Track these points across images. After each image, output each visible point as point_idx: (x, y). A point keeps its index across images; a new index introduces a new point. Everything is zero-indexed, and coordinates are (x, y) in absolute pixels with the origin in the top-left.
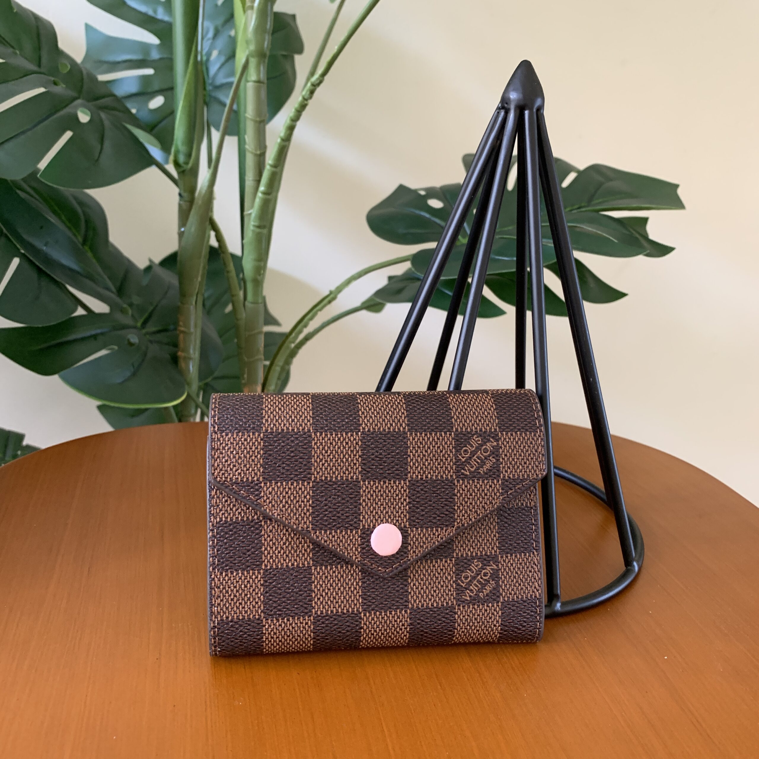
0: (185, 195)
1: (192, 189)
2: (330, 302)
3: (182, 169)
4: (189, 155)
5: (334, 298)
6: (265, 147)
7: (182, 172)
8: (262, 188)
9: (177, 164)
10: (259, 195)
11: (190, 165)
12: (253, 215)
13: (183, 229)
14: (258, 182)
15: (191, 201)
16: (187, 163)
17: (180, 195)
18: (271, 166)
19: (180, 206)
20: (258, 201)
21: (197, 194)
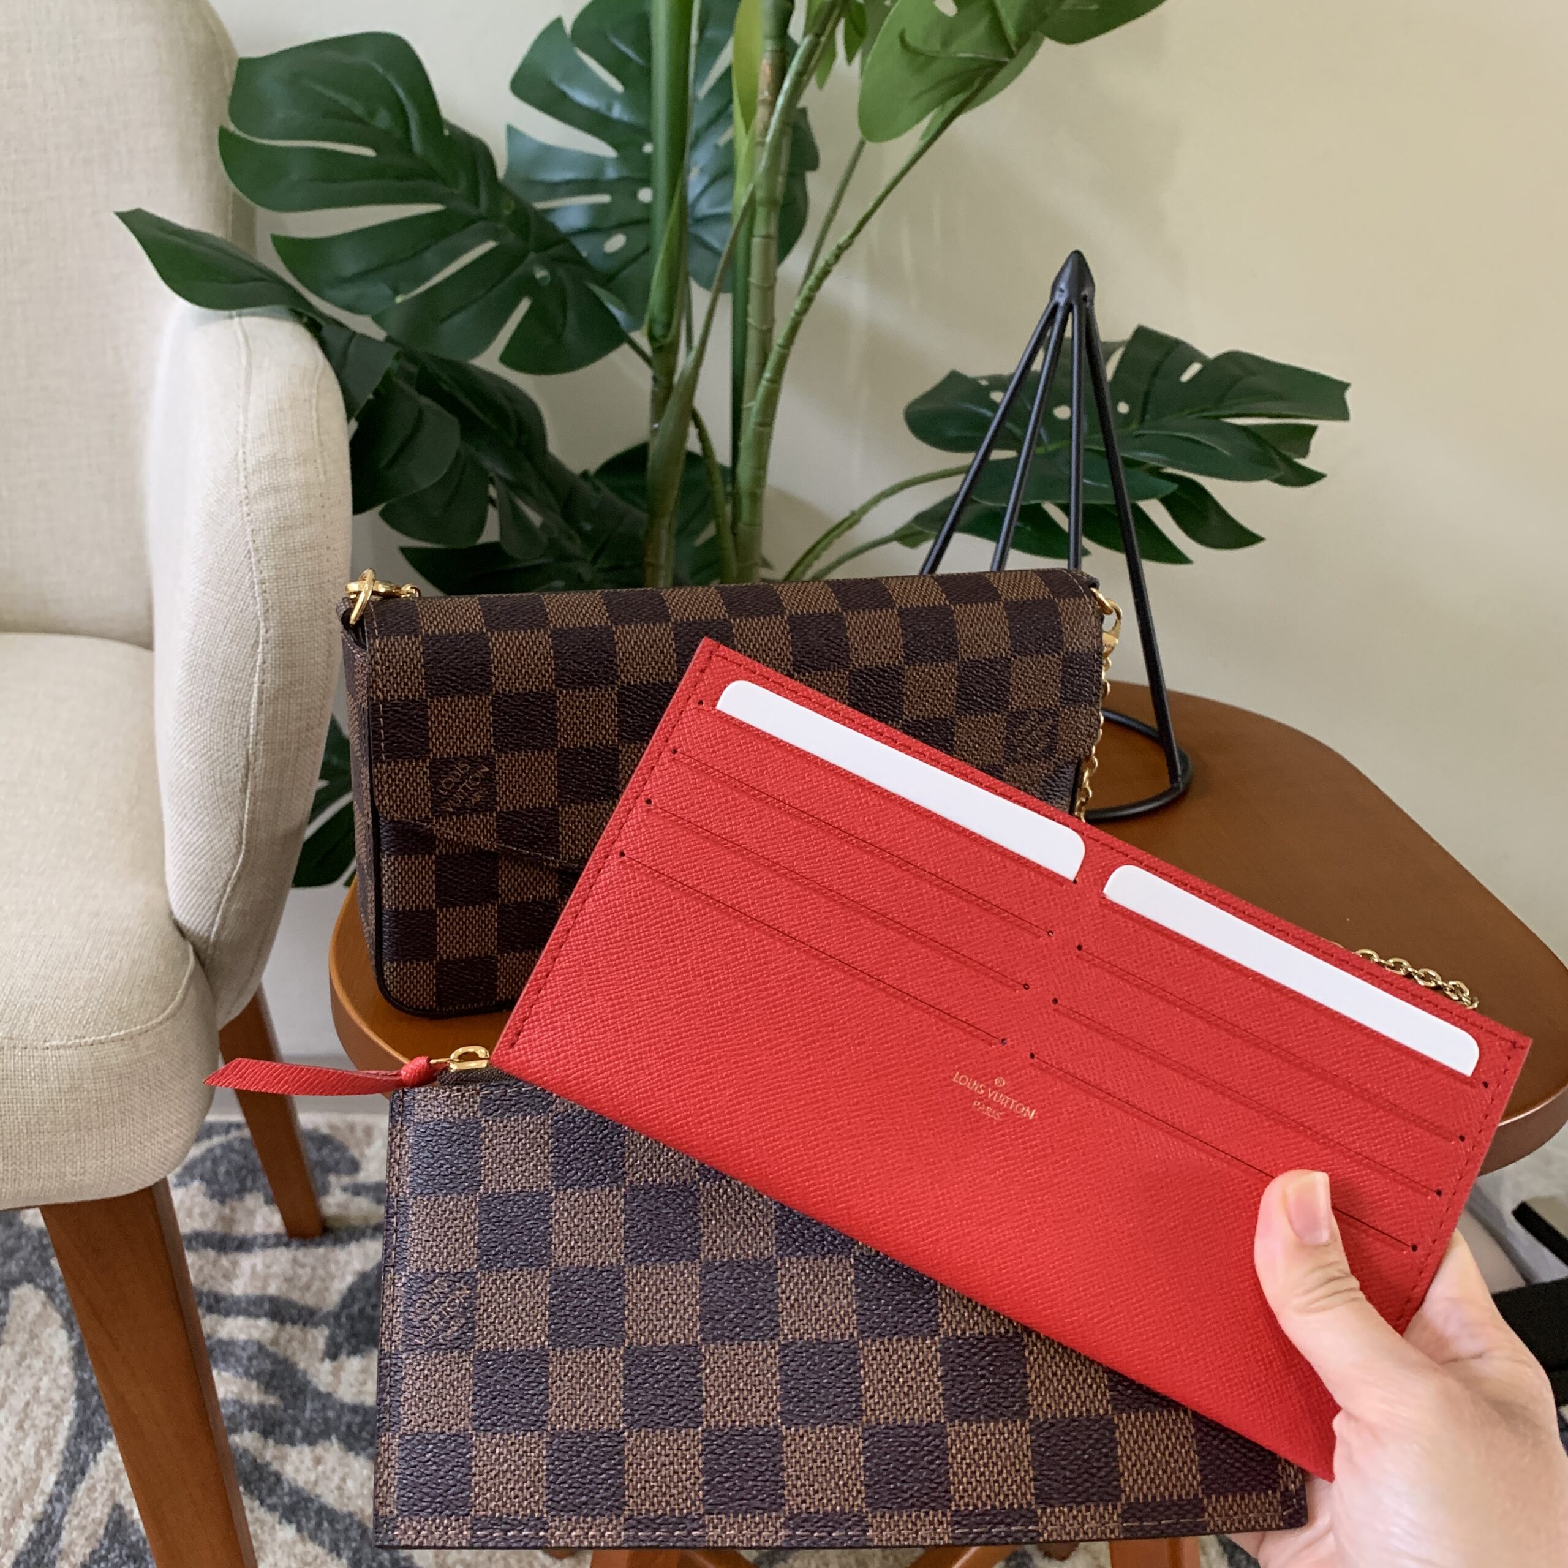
0: (662, 379)
1: (670, 372)
2: (851, 526)
3: (658, 345)
4: (668, 326)
5: (857, 522)
6: (773, 321)
7: (658, 349)
8: (767, 375)
9: (652, 338)
10: (764, 383)
11: (669, 339)
12: (754, 410)
13: (656, 426)
14: (762, 366)
15: (669, 388)
16: (665, 336)
17: (655, 379)
18: (780, 346)
19: (654, 393)
20: (761, 390)
21: (676, 378)
